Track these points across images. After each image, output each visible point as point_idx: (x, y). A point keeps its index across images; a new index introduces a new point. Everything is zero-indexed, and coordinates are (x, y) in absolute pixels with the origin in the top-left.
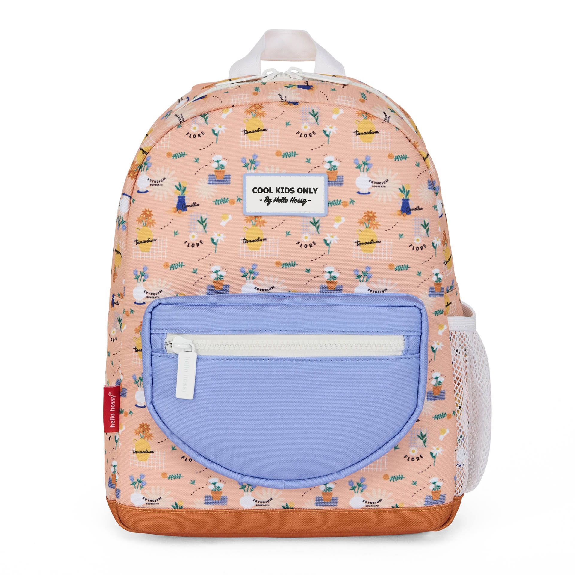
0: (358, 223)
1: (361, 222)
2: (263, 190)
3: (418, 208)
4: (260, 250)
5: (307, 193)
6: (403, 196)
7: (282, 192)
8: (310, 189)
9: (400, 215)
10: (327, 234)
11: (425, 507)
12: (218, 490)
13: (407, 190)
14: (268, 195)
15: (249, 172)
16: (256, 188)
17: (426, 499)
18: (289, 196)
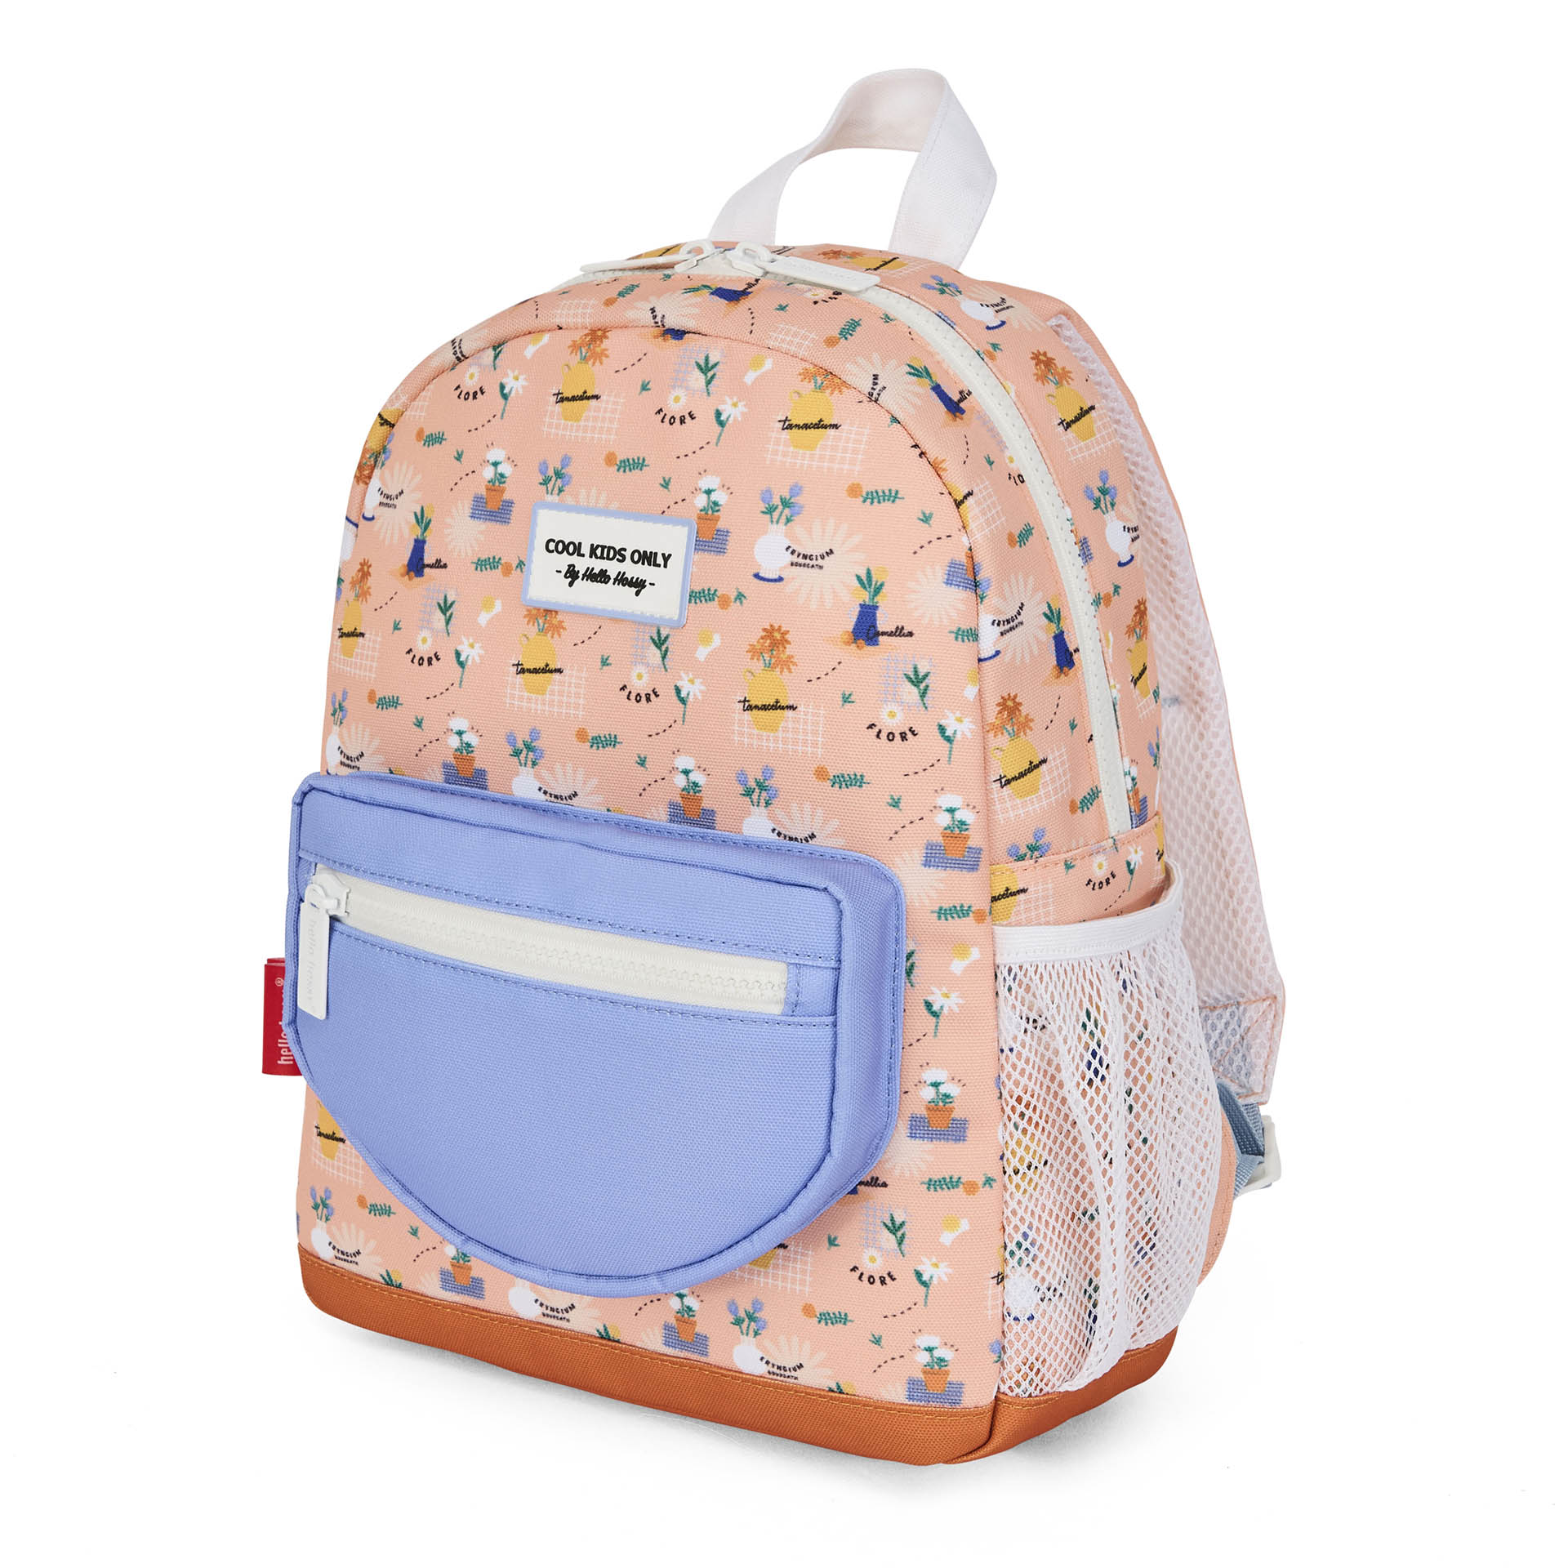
0: (747, 652)
1: (755, 652)
2: (566, 548)
3: (899, 632)
4: (548, 696)
5: (649, 564)
6: (865, 597)
7: (602, 557)
8: (656, 554)
9: (848, 643)
10: (682, 672)
11: (906, 1404)
12: (463, 1259)
13: (877, 582)
14: (574, 560)
15: (549, 498)
16: (554, 541)
17: (908, 1386)
18: (613, 568)
